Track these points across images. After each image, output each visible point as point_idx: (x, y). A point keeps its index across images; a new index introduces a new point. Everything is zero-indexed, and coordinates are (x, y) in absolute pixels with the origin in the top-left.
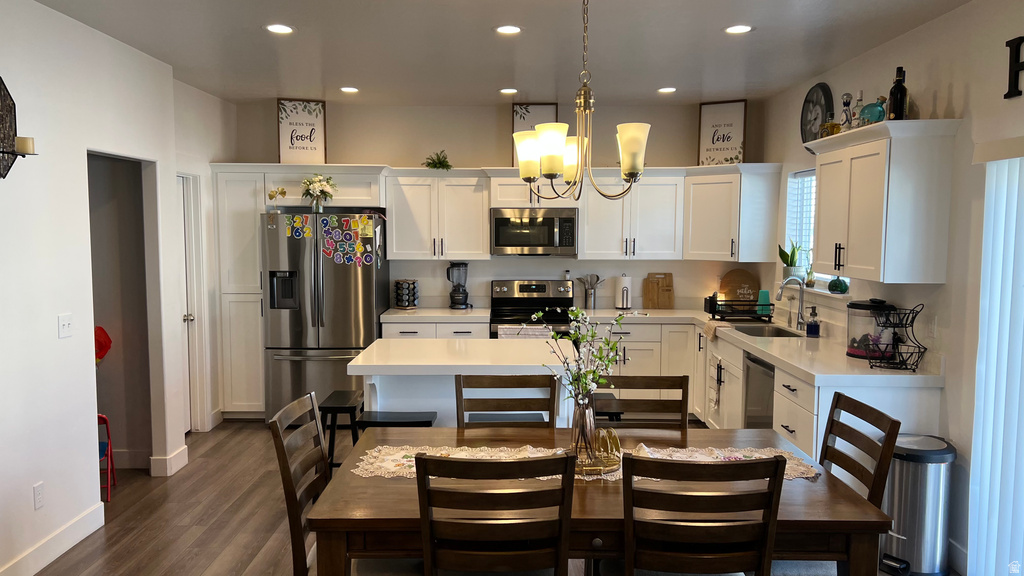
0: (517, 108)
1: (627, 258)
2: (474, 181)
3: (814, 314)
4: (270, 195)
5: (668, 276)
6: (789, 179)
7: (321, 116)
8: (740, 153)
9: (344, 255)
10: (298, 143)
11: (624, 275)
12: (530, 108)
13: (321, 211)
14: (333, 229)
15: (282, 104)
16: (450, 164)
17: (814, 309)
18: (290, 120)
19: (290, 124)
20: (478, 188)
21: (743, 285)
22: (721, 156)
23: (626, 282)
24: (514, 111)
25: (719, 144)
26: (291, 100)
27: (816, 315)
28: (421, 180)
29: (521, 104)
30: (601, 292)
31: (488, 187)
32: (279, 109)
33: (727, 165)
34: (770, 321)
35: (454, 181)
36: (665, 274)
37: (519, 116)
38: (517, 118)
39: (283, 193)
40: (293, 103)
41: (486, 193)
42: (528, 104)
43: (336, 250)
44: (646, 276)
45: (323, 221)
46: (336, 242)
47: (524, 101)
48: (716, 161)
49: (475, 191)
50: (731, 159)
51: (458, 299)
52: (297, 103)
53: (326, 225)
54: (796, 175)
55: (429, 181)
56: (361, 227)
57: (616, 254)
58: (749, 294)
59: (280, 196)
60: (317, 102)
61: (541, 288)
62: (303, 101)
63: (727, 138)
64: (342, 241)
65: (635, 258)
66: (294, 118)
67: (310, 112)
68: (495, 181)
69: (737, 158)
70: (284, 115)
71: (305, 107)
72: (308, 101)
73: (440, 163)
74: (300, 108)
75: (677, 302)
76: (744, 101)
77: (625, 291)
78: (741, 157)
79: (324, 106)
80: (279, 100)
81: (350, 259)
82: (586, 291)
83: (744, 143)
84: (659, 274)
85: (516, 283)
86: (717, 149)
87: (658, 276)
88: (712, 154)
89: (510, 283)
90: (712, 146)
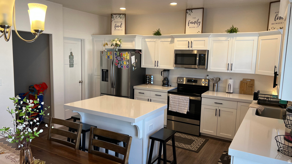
0: (188, 11)
1: (229, 71)
2: (170, 39)
4: (104, 45)
5: (253, 81)
7: (124, 19)
9: (121, 65)
10: (117, 28)
11: (231, 79)
12: (193, 11)
13: (117, 50)
14: (118, 56)
15: (113, 16)
16: (161, 33)
18: (115, 21)
19: (115, 22)
23: (231, 82)
24: (186, 12)
25: (278, 21)
26: (115, 14)
29: (189, 9)
30: (221, 85)
31: (174, 42)
32: (111, 17)
35: (163, 40)
36: (251, 80)
37: (188, 14)
38: (188, 15)
40: (116, 15)
41: (173, 44)
42: (192, 9)
43: (118, 63)
44: (242, 79)
45: (115, 54)
46: (118, 61)
47: (191, 8)
49: (170, 43)
50: (283, 27)
52: (117, 15)
55: (155, 40)
56: (126, 56)
57: (224, 69)
59: (106, 45)
60: (123, 14)
61: (195, 81)
62: (119, 14)
63: (281, 18)
64: (120, 60)
65: (232, 72)
66: (116, 20)
67: (121, 18)
68: (176, 39)
70: (113, 20)
71: (119, 16)
72: (120, 14)
73: (158, 33)
74: (118, 17)
77: (229, 86)
79: (125, 16)
80: (112, 15)
81: (122, 67)
84: (248, 79)
85: (185, 78)
86: (277, 23)
87: (247, 80)
88: (274, 26)
89: (184, 79)
90: (274, 22)
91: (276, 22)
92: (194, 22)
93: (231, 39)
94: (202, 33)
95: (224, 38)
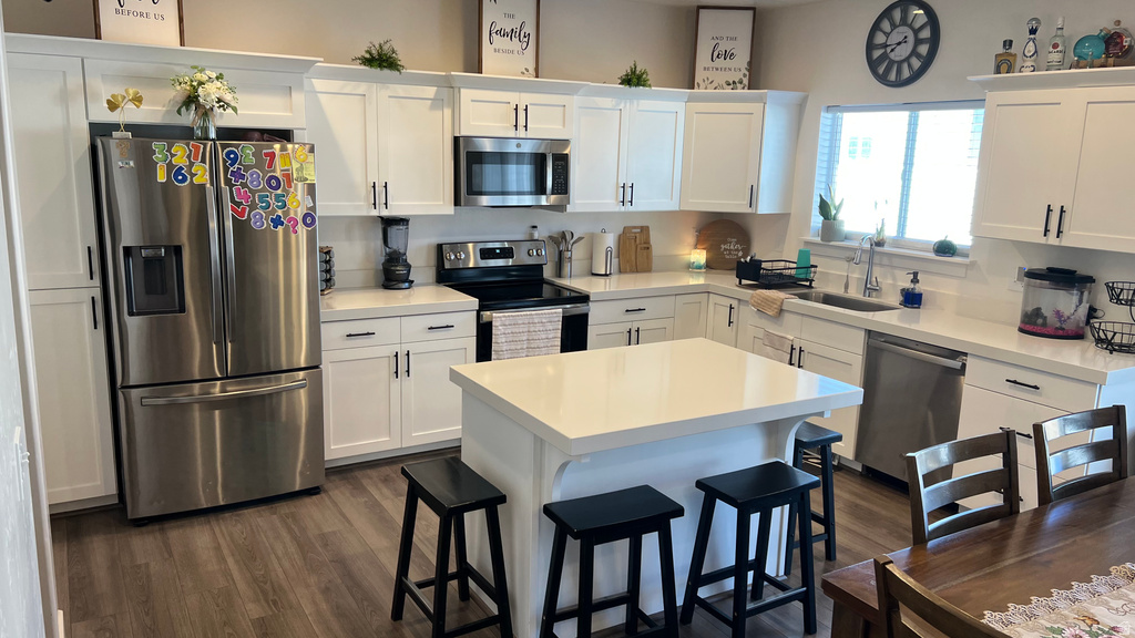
1: (623, 209)
2: (431, 91)
3: (915, 280)
4: (109, 102)
5: (645, 230)
6: (822, 114)
8: (745, 75)
9: (268, 214)
10: (129, 3)
11: (604, 230)
13: (213, 135)
14: (247, 168)
16: (400, 62)
17: (915, 274)
20: (437, 103)
21: (729, 239)
22: (721, 78)
23: (611, 240)
25: (720, 62)
27: (918, 282)
28: (350, 86)
31: (454, 104)
33: (728, 91)
34: (810, 287)
35: (401, 90)
36: (641, 228)
39: (138, 100)
41: (448, 112)
43: (253, 207)
45: (228, 154)
46: (253, 192)
48: (715, 85)
49: (433, 107)
50: (734, 82)
51: (392, 274)
53: (234, 161)
54: (829, 108)
55: (362, 88)
56: (296, 166)
58: (737, 250)
59: (131, 106)
61: (506, 253)
63: (728, 55)
64: (263, 190)
65: (631, 209)
68: (466, 94)
69: (741, 82)
73: (382, 61)
75: (655, 262)
76: (753, 9)
77: (609, 252)
78: (746, 81)
81: (277, 221)
82: (560, 253)
83: (750, 63)
84: (635, 227)
85: (470, 245)
86: (717, 69)
87: (634, 230)
88: (711, 75)
89: (467, 247)
90: (711, 64)
91: (713, 64)
92: (508, 30)
93: (625, 107)
94: (537, 77)
95: (607, 102)
